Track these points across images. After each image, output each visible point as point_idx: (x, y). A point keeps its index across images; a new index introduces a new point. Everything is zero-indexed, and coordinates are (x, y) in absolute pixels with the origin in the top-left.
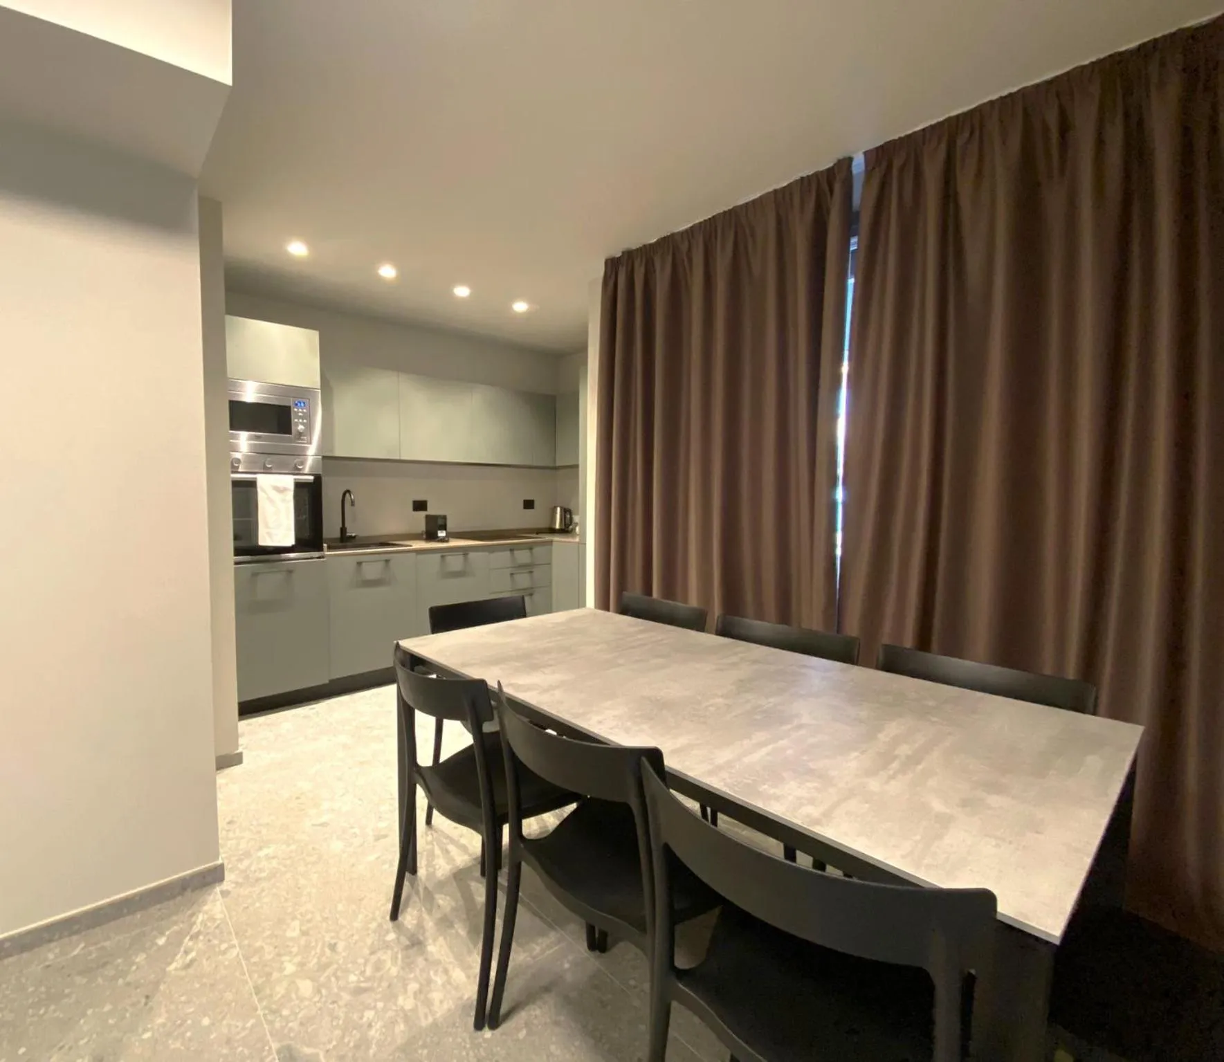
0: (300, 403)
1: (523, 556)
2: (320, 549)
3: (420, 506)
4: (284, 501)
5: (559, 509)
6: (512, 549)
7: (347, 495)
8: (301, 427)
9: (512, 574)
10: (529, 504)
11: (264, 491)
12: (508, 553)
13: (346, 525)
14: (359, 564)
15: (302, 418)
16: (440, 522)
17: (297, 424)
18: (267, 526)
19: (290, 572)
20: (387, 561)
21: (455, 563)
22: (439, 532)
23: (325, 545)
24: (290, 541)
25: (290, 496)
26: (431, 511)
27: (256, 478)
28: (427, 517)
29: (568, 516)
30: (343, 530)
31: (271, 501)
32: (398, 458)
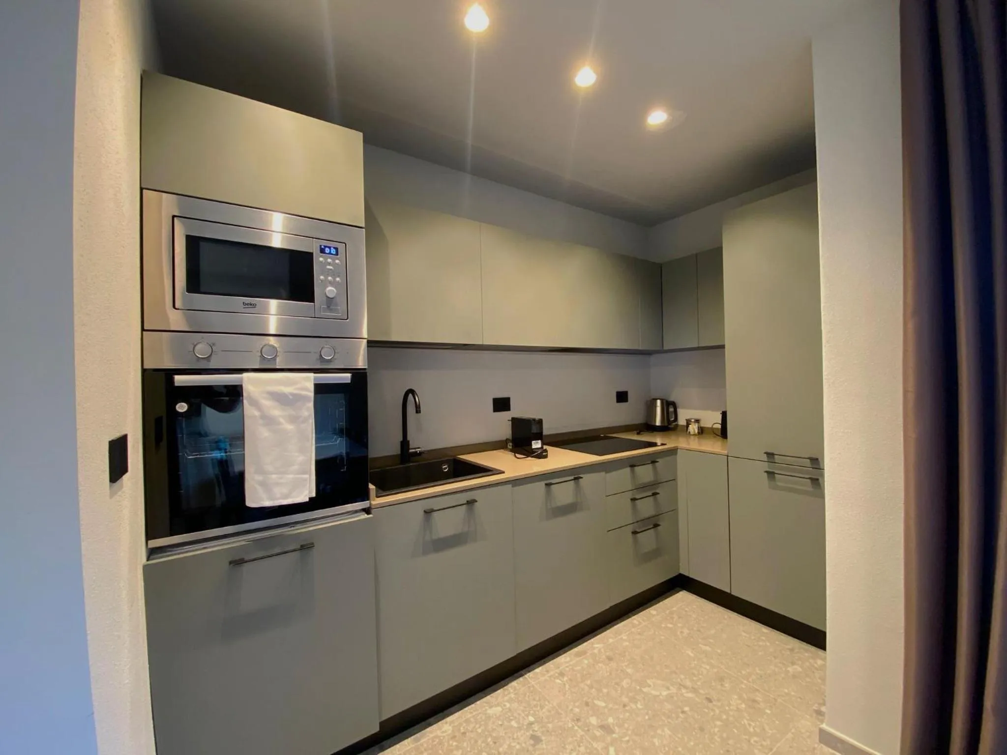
0: (330, 248)
1: (645, 473)
2: (365, 496)
3: (501, 404)
4: (293, 420)
5: (659, 402)
6: (632, 464)
7: (410, 396)
8: (331, 291)
9: (634, 500)
10: (622, 397)
11: (255, 404)
12: (628, 470)
13: (409, 438)
14: (428, 512)
15: (334, 274)
16: (535, 429)
17: (325, 284)
18: (261, 471)
19: (306, 547)
20: (471, 503)
21: (564, 493)
22: (533, 442)
23: (371, 487)
24: (306, 491)
25: (308, 411)
26: (518, 410)
27: (241, 380)
28: (514, 420)
29: (671, 410)
30: (405, 443)
31: (269, 421)
32: (480, 343)
